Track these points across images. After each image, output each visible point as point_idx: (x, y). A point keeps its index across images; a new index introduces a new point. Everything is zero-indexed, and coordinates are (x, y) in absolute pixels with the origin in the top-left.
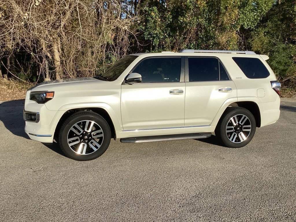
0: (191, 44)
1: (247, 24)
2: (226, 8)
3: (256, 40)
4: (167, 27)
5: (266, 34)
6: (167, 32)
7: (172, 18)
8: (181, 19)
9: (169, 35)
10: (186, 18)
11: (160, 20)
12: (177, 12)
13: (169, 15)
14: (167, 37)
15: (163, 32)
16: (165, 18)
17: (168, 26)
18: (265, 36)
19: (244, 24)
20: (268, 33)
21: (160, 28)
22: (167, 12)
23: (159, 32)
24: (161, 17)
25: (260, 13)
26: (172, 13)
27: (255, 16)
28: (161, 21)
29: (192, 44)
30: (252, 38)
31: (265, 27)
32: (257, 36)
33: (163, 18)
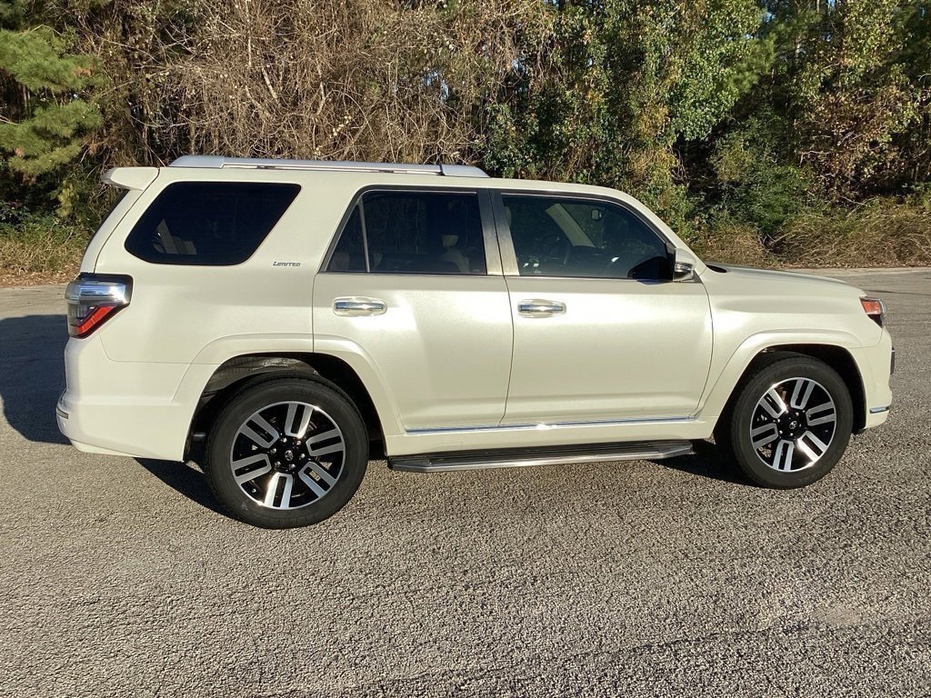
0: (578, 175)
1: (692, 132)
2: (642, 105)
3: (726, 158)
4: (529, 143)
5: (747, 143)
6: (529, 153)
7: (540, 124)
8: (556, 128)
9: (534, 158)
10: (566, 126)
11: (514, 128)
12: (549, 112)
13: (531, 119)
14: (528, 163)
15: (522, 153)
16: (525, 125)
17: (532, 140)
18: (746, 148)
19: (685, 131)
20: (753, 141)
21: (516, 145)
22: (529, 113)
23: (514, 153)
24: (517, 123)
25: (717, 108)
26: (539, 115)
27: (706, 114)
28: (516, 130)
29: (581, 175)
30: (716, 154)
31: (744, 128)
32: (729, 148)
33: (520, 124)
